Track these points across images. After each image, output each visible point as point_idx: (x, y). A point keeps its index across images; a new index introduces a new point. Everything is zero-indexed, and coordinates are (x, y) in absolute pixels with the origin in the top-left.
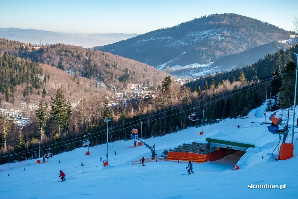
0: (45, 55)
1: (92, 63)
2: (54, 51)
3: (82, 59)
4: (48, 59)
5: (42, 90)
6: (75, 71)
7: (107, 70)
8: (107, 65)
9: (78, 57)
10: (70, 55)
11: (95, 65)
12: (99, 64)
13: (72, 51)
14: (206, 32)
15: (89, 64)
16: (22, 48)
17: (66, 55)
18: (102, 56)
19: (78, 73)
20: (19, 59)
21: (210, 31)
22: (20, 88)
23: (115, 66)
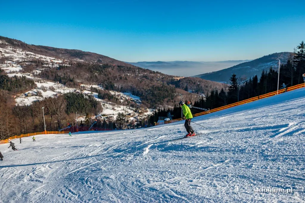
0: (181, 83)
1: (200, 86)
2: (185, 81)
3: (196, 84)
4: (182, 85)
5: (174, 100)
6: (192, 90)
7: (206, 89)
8: (207, 87)
9: (194, 83)
10: (191, 82)
11: (201, 87)
12: (203, 86)
13: (192, 80)
14: (269, 64)
15: (199, 86)
16: (172, 80)
17: (189, 83)
18: (205, 82)
19: (194, 91)
20: (170, 85)
21: (271, 62)
22: (166, 99)
23: (211, 87)
